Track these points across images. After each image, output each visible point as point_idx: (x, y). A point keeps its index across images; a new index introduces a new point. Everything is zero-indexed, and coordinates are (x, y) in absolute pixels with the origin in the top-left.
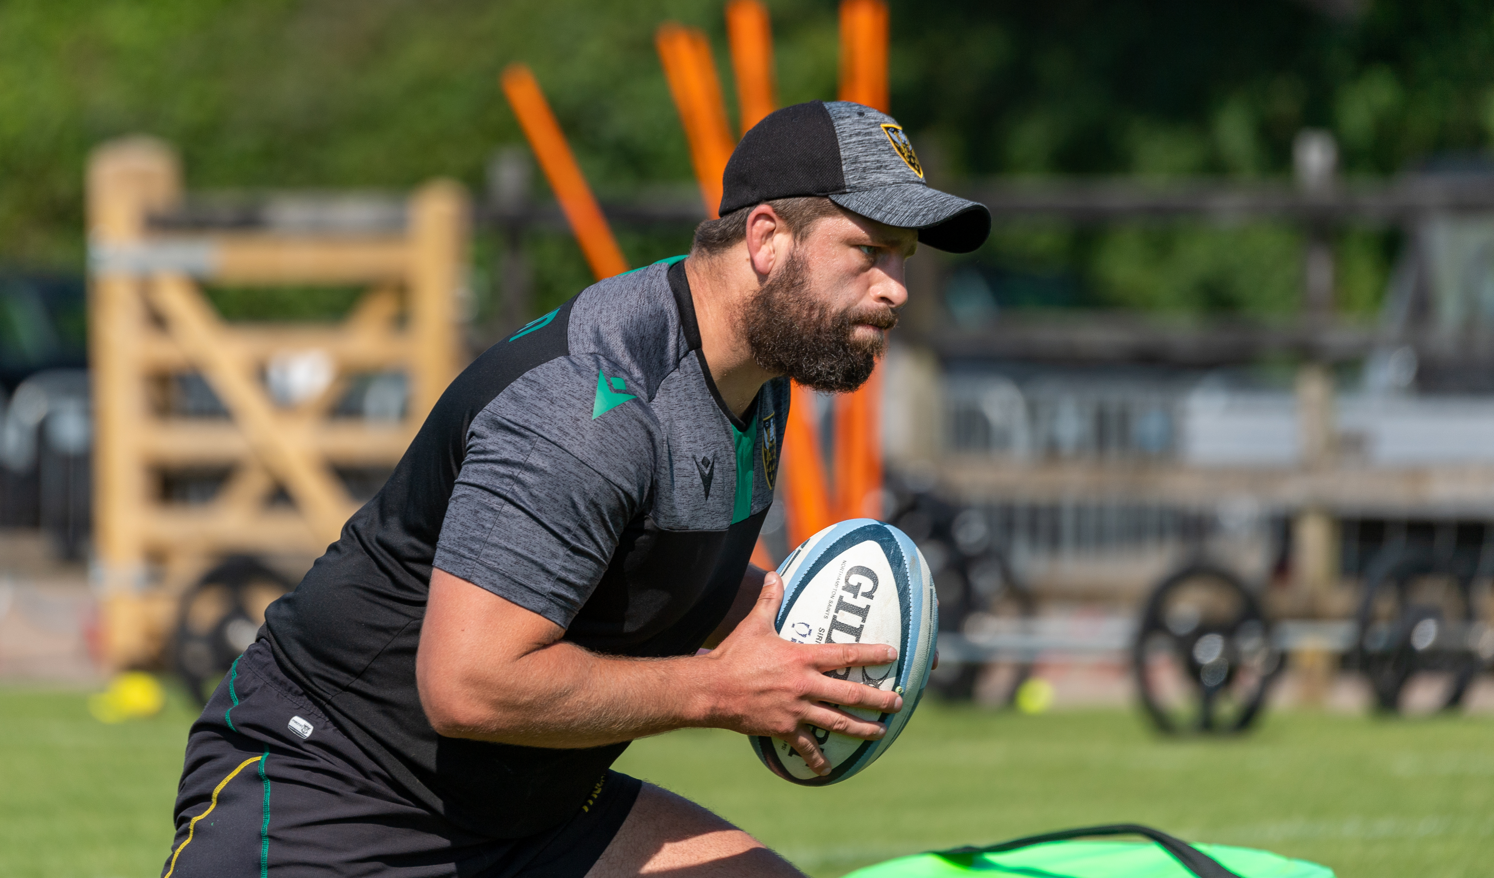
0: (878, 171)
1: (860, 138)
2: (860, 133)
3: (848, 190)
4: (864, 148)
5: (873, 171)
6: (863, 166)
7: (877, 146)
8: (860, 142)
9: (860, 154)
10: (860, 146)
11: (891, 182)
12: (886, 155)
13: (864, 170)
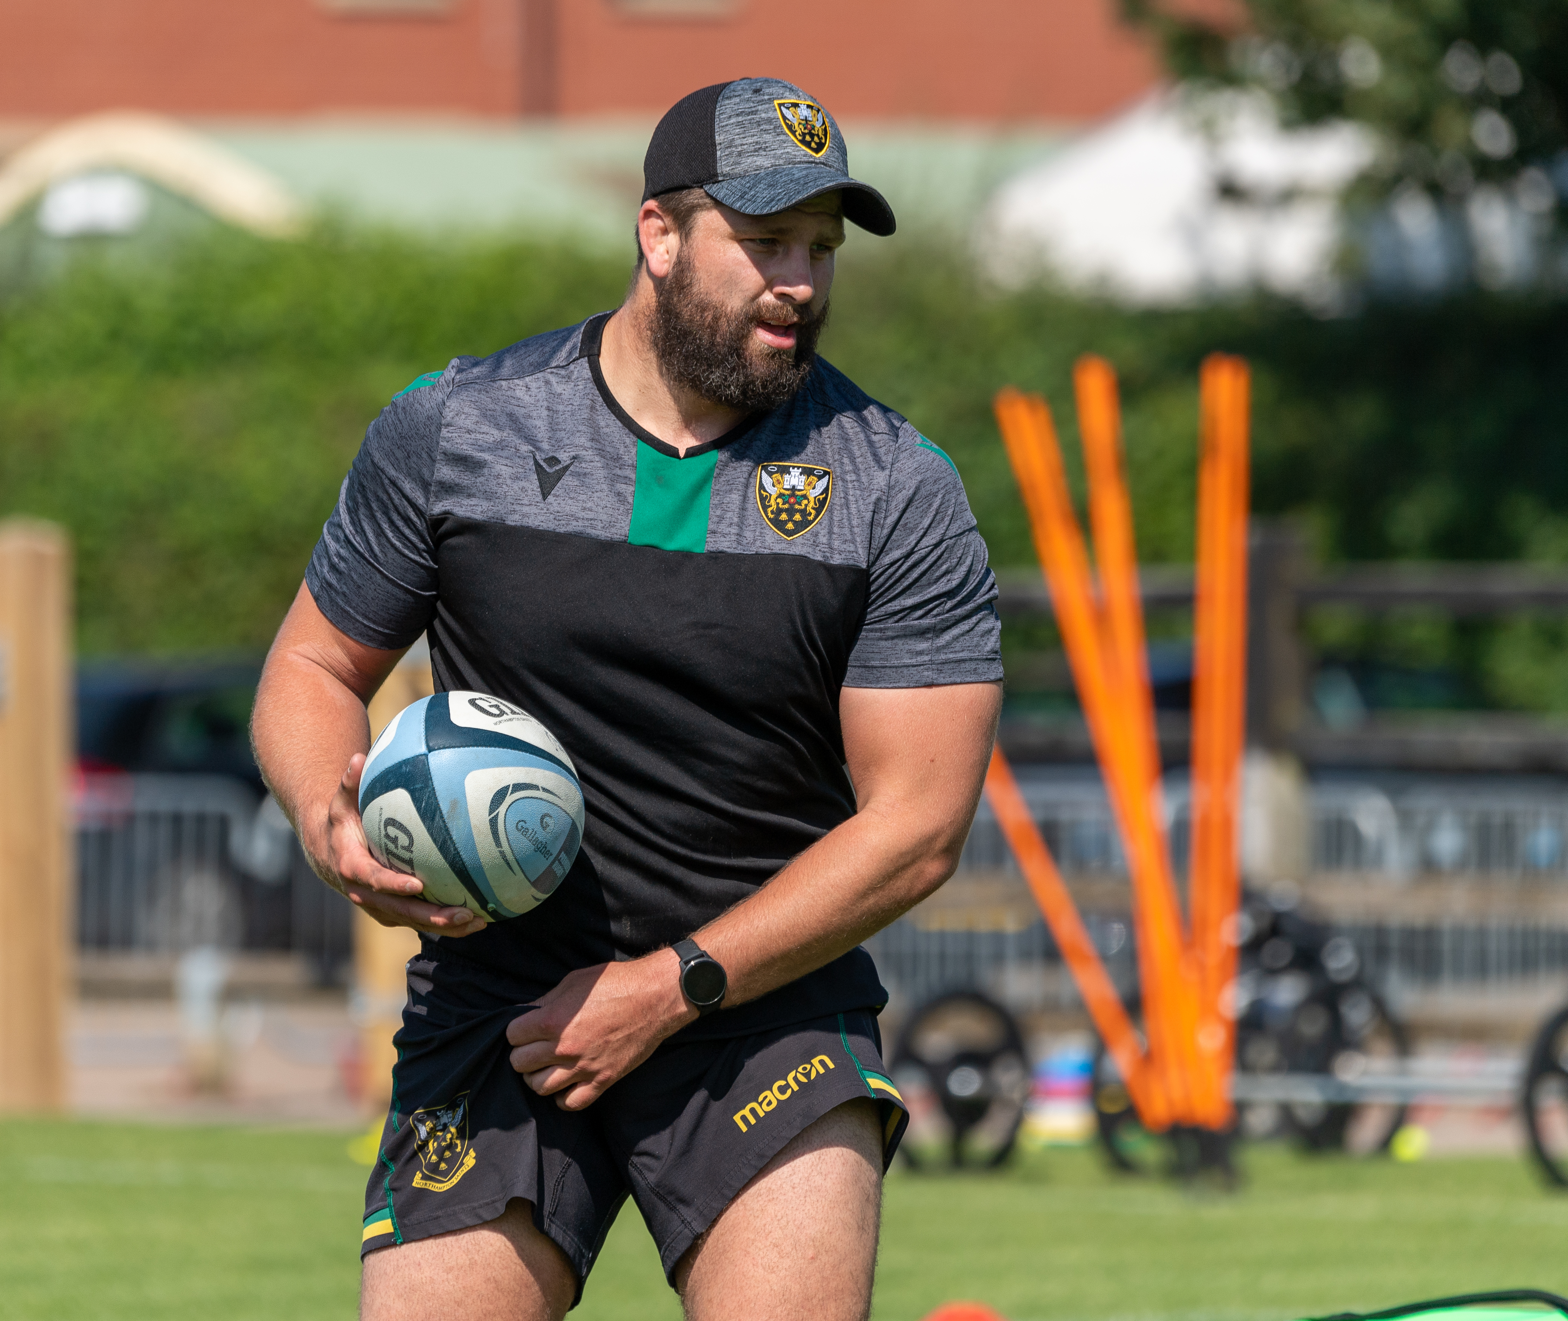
0: (757, 153)
1: (740, 119)
2: (742, 112)
3: (720, 179)
4: (743, 129)
5: (749, 154)
6: (738, 150)
7: (759, 125)
8: (738, 124)
9: (736, 137)
10: (738, 127)
11: (769, 165)
12: (768, 135)
13: (740, 154)
